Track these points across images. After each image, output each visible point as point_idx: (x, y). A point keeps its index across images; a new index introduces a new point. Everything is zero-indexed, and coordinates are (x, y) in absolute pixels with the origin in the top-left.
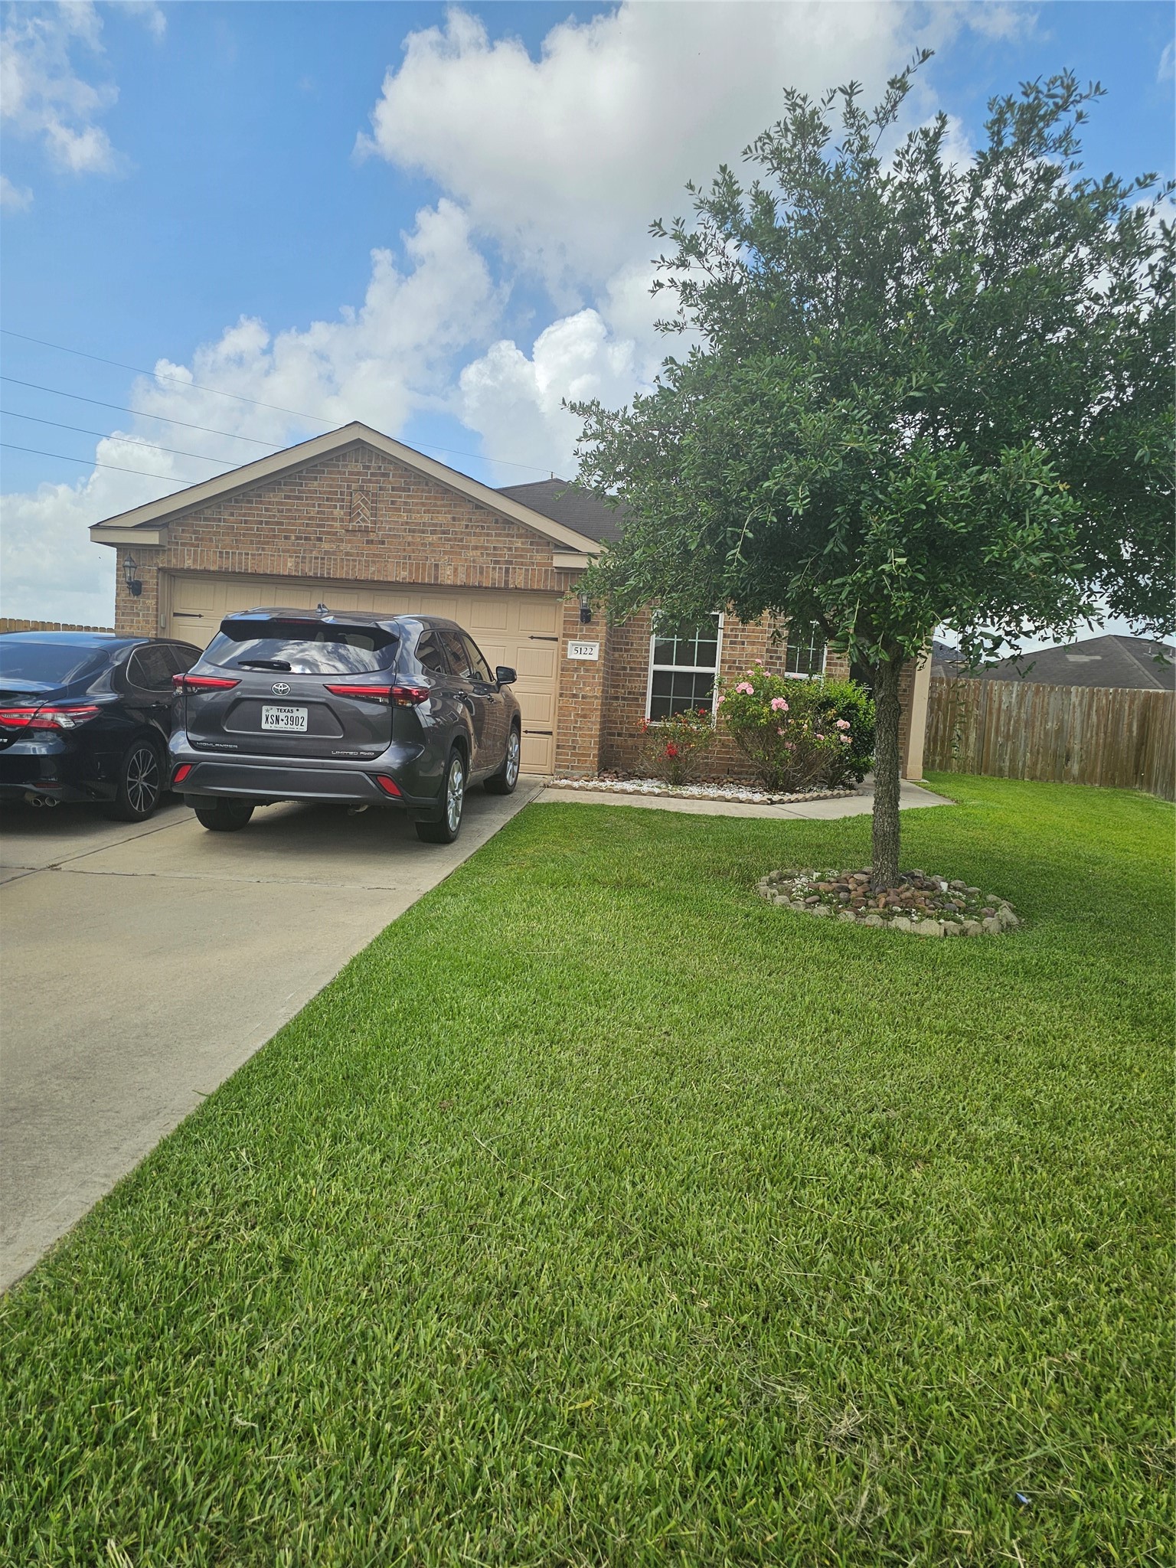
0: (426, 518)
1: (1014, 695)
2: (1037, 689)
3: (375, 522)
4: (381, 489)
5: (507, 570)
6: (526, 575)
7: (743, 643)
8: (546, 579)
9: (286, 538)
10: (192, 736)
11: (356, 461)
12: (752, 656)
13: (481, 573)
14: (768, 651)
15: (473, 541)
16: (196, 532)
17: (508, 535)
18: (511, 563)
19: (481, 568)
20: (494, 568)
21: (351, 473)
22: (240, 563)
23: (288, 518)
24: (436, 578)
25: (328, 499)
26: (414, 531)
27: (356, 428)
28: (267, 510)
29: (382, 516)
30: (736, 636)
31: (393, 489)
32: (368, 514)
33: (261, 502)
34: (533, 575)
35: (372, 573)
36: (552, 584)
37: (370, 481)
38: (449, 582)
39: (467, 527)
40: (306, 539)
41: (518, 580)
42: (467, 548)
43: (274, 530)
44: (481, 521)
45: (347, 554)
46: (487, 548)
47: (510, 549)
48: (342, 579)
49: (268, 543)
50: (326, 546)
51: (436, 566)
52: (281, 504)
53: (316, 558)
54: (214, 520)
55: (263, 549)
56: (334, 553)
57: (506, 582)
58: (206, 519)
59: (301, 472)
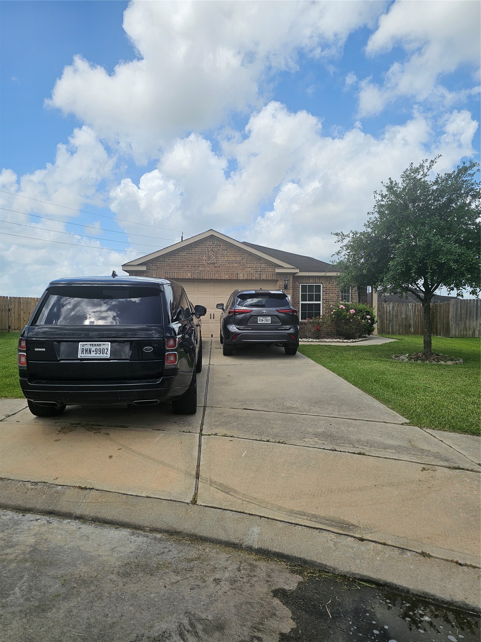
0: (233, 259)
1: (391, 307)
2: (398, 305)
3: (216, 261)
4: (218, 250)
5: (260, 274)
6: (266, 275)
7: (329, 293)
8: (273, 276)
9: (187, 266)
10: (238, 327)
11: (210, 242)
12: (332, 297)
13: (252, 275)
14: (337, 296)
15: (249, 265)
16: (157, 266)
17: (260, 263)
18: (261, 272)
19: (252, 274)
20: (256, 274)
21: (208, 245)
22: (172, 275)
23: (188, 260)
24: (237, 278)
25: (201, 254)
26: (230, 263)
27: (211, 231)
28: (181, 258)
29: (219, 258)
30: (327, 291)
31: (222, 250)
32: (215, 258)
33: (179, 255)
34: (268, 275)
35: (216, 277)
36: (275, 278)
37: (215, 248)
38: (242, 279)
39: (247, 261)
40: (194, 267)
41: (264, 277)
42: (247, 267)
43: (183, 264)
44: (251, 259)
45: (208, 271)
46: (253, 267)
47: (261, 267)
48: (206, 279)
49: (181, 268)
50: (201, 269)
51: (237, 274)
52: (186, 256)
53: (198, 273)
54: (163, 262)
56: (204, 271)
57: (260, 278)
58: (160, 261)
59: (192, 245)
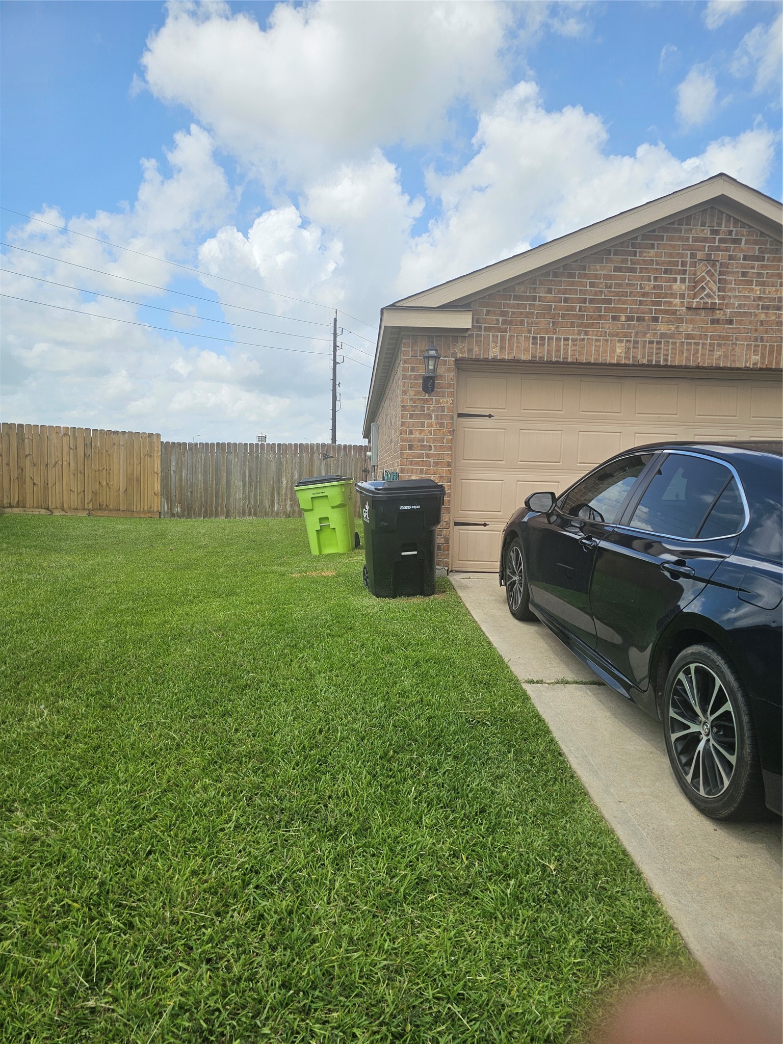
4: (731, 258)
9: (615, 318)
11: (703, 225)
16: (504, 314)
21: (696, 240)
22: (558, 351)
23: (617, 294)
25: (666, 272)
26: (767, 308)
27: (720, 181)
28: (592, 285)
29: (731, 290)
31: (745, 258)
32: (715, 288)
33: (585, 276)
35: (717, 357)
37: (718, 249)
40: (640, 319)
43: (599, 310)
45: (688, 336)
48: (680, 367)
49: (591, 325)
50: (662, 328)
52: (610, 277)
53: (651, 342)
54: (527, 298)
55: (586, 333)
56: (672, 336)
58: (517, 298)
59: (636, 238)
